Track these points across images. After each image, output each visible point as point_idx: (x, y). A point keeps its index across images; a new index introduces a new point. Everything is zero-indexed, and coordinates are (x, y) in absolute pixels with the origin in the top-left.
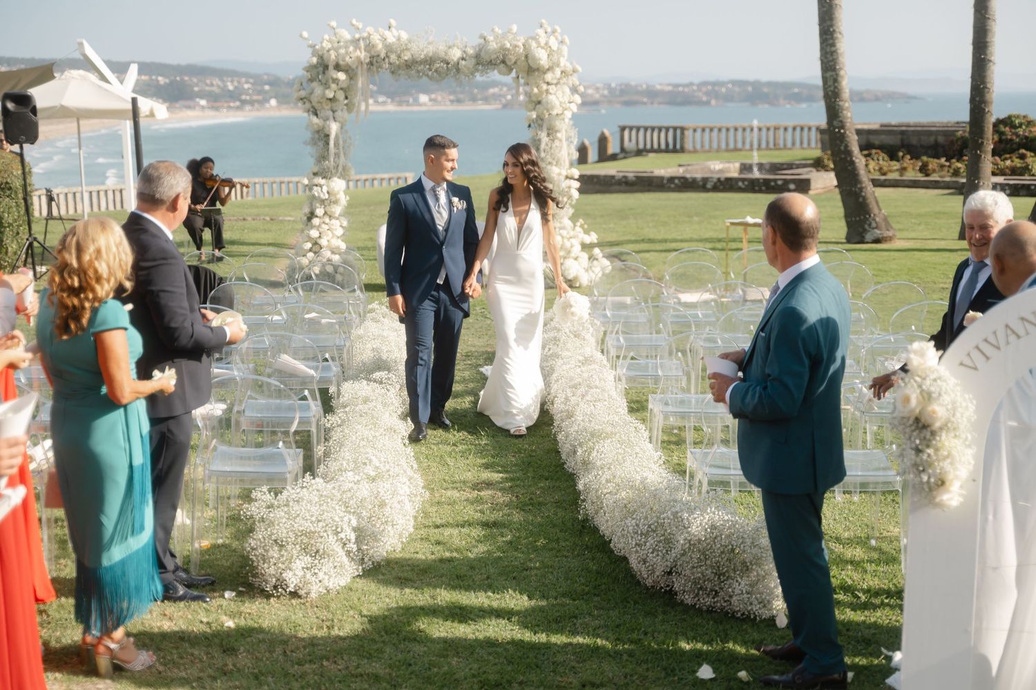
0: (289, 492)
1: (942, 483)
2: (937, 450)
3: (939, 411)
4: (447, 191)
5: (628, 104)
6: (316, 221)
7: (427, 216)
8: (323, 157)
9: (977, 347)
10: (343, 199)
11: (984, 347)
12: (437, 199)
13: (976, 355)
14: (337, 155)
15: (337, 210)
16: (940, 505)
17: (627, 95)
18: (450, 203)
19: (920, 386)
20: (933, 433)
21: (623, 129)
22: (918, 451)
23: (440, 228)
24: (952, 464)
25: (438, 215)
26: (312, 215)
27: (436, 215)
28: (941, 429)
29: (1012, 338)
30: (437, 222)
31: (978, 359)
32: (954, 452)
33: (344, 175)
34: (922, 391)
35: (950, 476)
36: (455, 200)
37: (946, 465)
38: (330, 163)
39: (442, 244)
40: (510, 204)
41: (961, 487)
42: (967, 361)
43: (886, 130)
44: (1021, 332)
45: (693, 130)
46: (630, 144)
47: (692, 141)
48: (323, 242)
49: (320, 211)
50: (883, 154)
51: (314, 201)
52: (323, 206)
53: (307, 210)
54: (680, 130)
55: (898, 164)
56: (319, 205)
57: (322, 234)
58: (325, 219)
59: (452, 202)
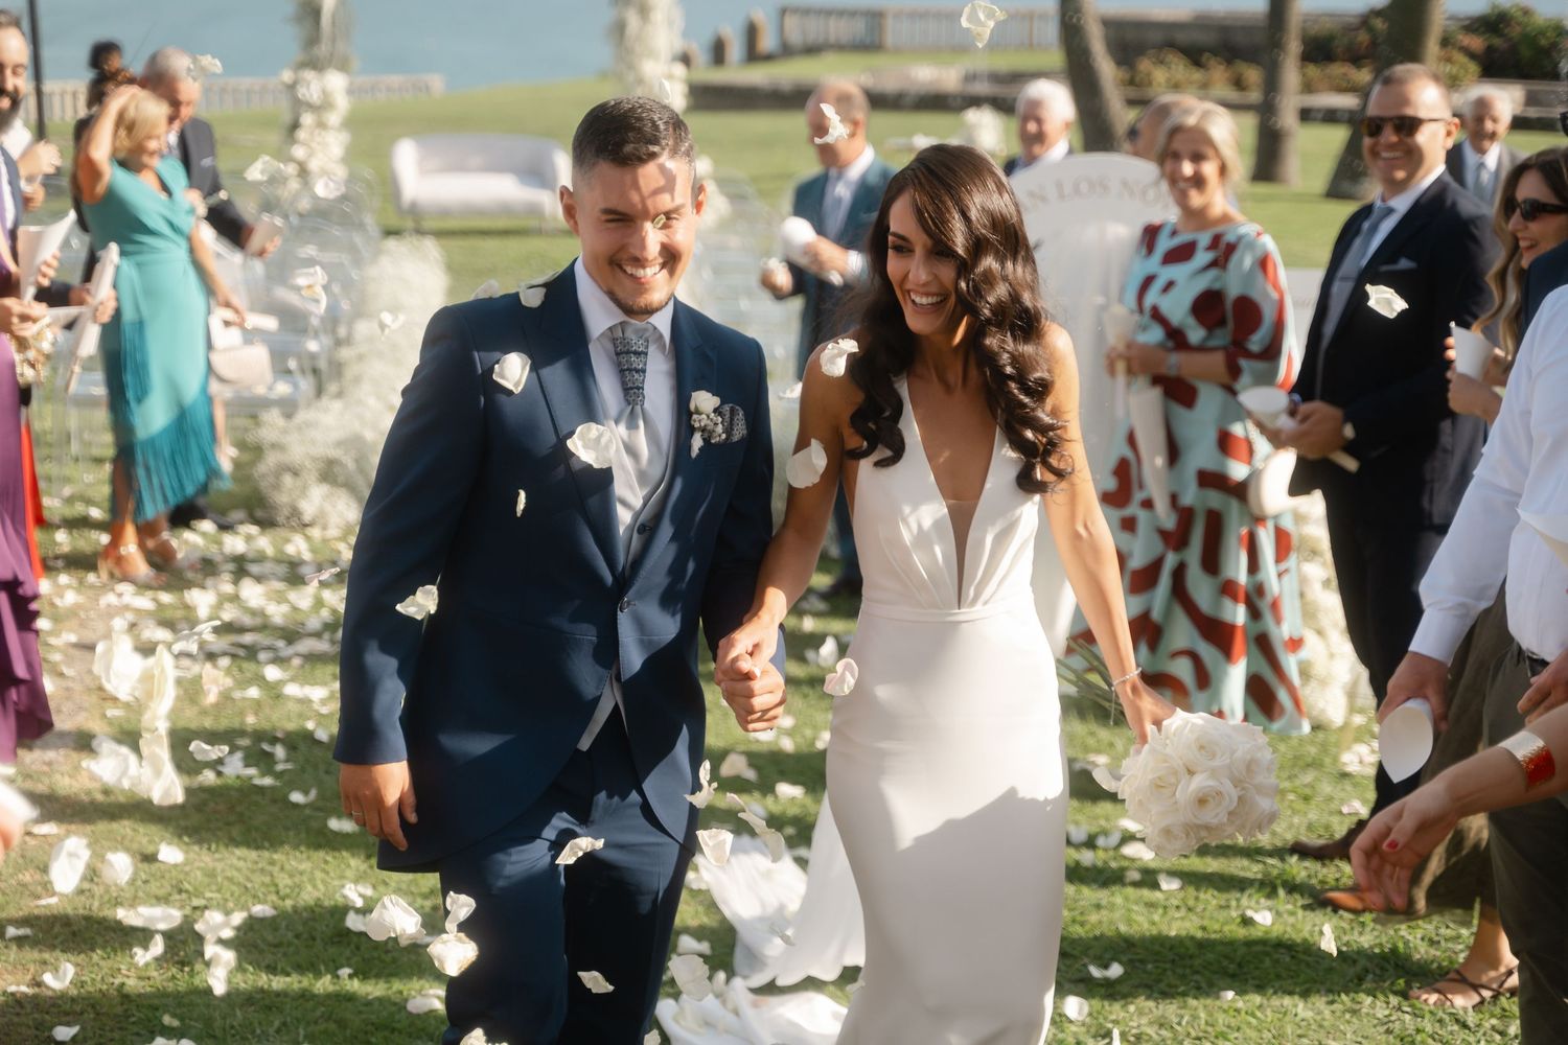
0: (302, 416)
6: (301, 134)
8: (313, 40)
10: (342, 102)
12: (630, 392)
14: (334, 40)
15: (334, 118)
18: (683, 414)
21: (783, 12)
23: (624, 515)
26: (295, 126)
27: (619, 458)
30: (620, 490)
33: (343, 67)
38: (323, 49)
43: (1202, 23)
45: (898, 15)
46: (795, 36)
47: (893, 33)
48: (314, 165)
49: (307, 119)
50: (1181, 55)
51: (299, 105)
52: (313, 112)
53: (287, 118)
54: (876, 17)
55: (1202, 70)
56: (307, 111)
57: (311, 155)
58: (317, 131)
59: (692, 407)
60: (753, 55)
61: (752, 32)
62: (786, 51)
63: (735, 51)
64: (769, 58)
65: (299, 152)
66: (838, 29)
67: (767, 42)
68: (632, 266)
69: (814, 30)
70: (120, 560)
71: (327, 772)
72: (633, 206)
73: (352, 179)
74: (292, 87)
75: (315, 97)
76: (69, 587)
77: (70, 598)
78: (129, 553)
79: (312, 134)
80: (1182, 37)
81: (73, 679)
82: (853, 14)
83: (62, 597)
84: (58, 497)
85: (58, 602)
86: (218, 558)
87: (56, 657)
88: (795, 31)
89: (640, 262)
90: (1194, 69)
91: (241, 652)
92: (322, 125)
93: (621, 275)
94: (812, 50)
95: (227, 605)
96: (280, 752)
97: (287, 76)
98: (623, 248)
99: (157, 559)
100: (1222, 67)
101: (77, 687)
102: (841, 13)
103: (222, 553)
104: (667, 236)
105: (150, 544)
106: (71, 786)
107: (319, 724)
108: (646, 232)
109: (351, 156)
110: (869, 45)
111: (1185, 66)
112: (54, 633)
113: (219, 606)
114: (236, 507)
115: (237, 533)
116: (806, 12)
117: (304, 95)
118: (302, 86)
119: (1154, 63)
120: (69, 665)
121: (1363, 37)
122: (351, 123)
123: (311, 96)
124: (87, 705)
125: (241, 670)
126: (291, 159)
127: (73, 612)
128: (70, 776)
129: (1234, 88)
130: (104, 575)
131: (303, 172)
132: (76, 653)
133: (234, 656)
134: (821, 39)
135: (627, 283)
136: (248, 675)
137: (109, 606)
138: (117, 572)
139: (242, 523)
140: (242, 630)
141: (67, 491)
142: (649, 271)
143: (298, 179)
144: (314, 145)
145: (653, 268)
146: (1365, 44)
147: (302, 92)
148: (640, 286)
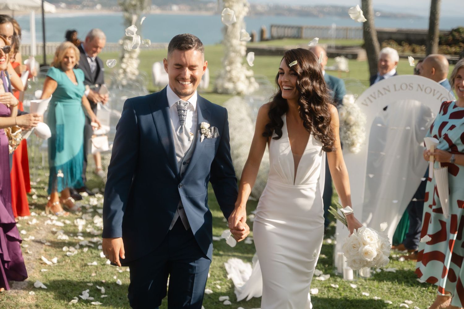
1: (353, 144)
2: (352, 132)
3: (352, 118)
4: (197, 111)
5: (278, 14)
6: (125, 60)
7: (165, 141)
9: (368, 98)
11: (371, 98)
12: (181, 121)
13: (367, 100)
15: (135, 55)
16: (352, 152)
17: (278, 11)
18: (198, 129)
19: (346, 109)
20: (351, 126)
21: (271, 26)
22: (345, 133)
23: (178, 159)
24: (357, 137)
25: (179, 143)
26: (123, 57)
27: (176, 142)
28: (353, 125)
29: (380, 95)
30: (177, 151)
31: (368, 102)
32: (357, 133)
34: (348, 112)
35: (356, 142)
36: (206, 125)
37: (354, 137)
39: (179, 178)
40: (285, 130)
41: (360, 146)
42: (364, 103)
43: (400, 32)
44: (383, 93)
45: (307, 28)
46: (275, 34)
47: (305, 33)
48: (128, 70)
49: (127, 55)
50: (395, 42)
51: (124, 51)
52: (128, 53)
53: (120, 55)
54: (300, 29)
55: (401, 47)
56: (126, 53)
57: (127, 66)
58: (129, 59)
59: (201, 127)
60: (262, 39)
61: (262, 32)
62: (272, 38)
63: (257, 38)
64: (267, 40)
65: (124, 66)
66: (289, 32)
67: (267, 35)
68: (182, 81)
69: (281, 32)
70: (53, 207)
71: (120, 299)
72: (183, 62)
73: (140, 74)
74: (122, 45)
75: (129, 48)
76: (35, 217)
77: (34, 221)
78: (56, 205)
79: (128, 60)
80: (394, 36)
81: (31, 255)
82: (292, 27)
83: (31, 221)
84: (35, 182)
85: (30, 223)
86: (88, 206)
87: (26, 246)
88: (275, 32)
89: (184, 80)
90: (399, 46)
91: (92, 245)
92: (131, 57)
93: (178, 83)
94: (280, 38)
95: (89, 226)
96: (103, 290)
97: (121, 42)
98: (179, 75)
99: (67, 207)
100: (408, 46)
101: (32, 259)
102: (289, 27)
103: (89, 204)
104: (192, 72)
105: (64, 201)
106: (24, 303)
107: (118, 277)
108: (186, 70)
109: (140, 67)
110: (298, 37)
111: (396, 45)
112: (27, 236)
113: (86, 226)
114: (95, 187)
115: (95, 197)
116: (278, 26)
117: (126, 48)
118: (125, 45)
119: (387, 44)
120: (29, 249)
121: (451, 38)
122: (140, 57)
123: (128, 48)
124: (34, 266)
125: (91, 253)
126: (121, 68)
127: (35, 227)
128: (24, 298)
129: (412, 52)
130: (48, 212)
131: (125, 72)
132: (34, 244)
133: (89, 247)
134: (283, 35)
135: (180, 86)
136: (94, 255)
137: (48, 224)
138: (52, 211)
139: (97, 193)
140: (93, 236)
141: (38, 180)
142: (187, 83)
143: (124, 74)
144: (128, 64)
145: (188, 82)
146: (451, 40)
147: (125, 47)
148: (184, 87)
